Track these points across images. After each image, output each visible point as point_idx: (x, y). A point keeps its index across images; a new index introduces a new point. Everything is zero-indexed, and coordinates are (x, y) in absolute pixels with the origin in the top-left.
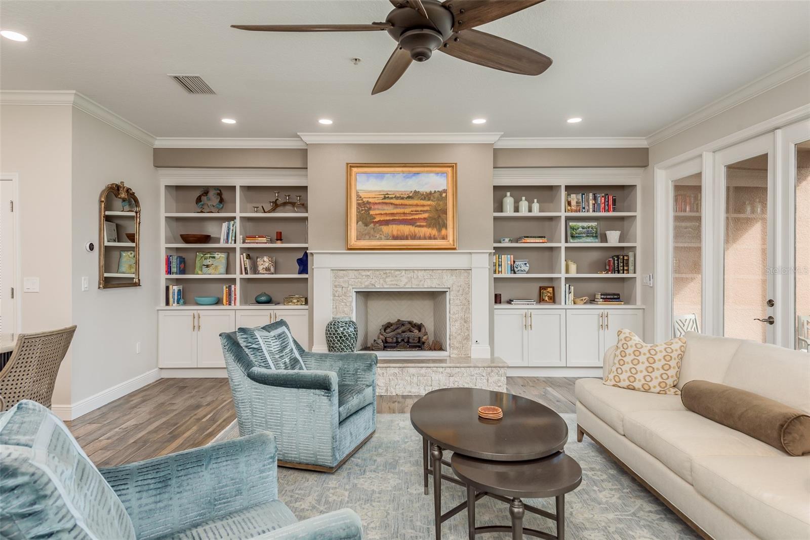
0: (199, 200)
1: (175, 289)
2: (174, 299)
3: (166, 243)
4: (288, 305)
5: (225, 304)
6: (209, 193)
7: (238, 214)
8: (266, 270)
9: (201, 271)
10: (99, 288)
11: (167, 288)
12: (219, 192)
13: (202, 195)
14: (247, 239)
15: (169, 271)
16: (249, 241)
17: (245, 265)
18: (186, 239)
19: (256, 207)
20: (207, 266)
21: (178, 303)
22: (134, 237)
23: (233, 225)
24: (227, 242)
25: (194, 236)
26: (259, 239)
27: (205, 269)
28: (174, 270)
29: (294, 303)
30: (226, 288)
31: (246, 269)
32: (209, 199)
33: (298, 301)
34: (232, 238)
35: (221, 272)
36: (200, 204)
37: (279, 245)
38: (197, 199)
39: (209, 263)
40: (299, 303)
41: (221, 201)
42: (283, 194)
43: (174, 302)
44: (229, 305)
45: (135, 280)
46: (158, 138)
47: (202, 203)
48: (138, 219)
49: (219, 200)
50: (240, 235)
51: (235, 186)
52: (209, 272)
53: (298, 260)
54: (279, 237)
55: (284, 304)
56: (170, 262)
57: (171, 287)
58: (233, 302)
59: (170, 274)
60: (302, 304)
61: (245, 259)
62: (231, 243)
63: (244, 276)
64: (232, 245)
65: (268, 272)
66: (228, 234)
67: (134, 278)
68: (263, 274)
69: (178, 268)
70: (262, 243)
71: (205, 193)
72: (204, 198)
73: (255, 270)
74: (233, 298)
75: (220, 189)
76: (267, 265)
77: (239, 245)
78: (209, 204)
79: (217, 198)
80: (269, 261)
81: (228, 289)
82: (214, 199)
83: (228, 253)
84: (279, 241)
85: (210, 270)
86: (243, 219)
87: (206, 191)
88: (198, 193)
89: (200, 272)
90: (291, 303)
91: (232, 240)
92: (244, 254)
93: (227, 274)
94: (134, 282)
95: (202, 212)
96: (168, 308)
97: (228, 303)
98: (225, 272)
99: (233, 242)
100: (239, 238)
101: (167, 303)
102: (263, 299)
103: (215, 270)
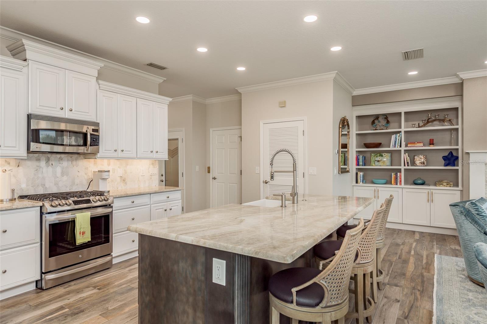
0: (373, 122)
1: (361, 174)
2: (361, 180)
3: (357, 148)
4: (440, 186)
5: (393, 184)
6: (379, 118)
7: (403, 129)
8: (421, 164)
9: (375, 164)
10: (339, 173)
11: (357, 174)
12: (386, 117)
13: (375, 119)
14: (409, 144)
15: (358, 164)
16: (410, 146)
17: (407, 161)
18: (367, 146)
19: (414, 124)
20: (378, 161)
21: (363, 182)
22: (347, 145)
23: (399, 136)
24: (395, 147)
25: (374, 144)
26: (418, 144)
27: (377, 163)
28: (361, 163)
29: (444, 185)
30: (394, 174)
31: (408, 163)
32: (379, 122)
33: (447, 184)
34: (398, 144)
35: (387, 165)
36: (374, 125)
37: (432, 147)
38: (372, 122)
39: (379, 160)
40: (448, 186)
41: (388, 122)
42: (434, 114)
43: (361, 182)
44: (396, 185)
45: (347, 169)
46: (356, 90)
47: (376, 124)
48: (349, 136)
49: (386, 121)
50: (404, 142)
51: (401, 113)
52: (380, 165)
53: (443, 157)
54: (432, 143)
55: (437, 186)
56: (358, 159)
57: (359, 173)
58: (399, 183)
59: (359, 166)
60: (450, 187)
61: (407, 157)
62: (397, 147)
63: (406, 167)
64: (399, 149)
65: (422, 165)
66: (395, 142)
67: (347, 168)
68: (419, 166)
69: (363, 162)
70: (419, 146)
71: (377, 118)
72: (376, 121)
73: (413, 163)
74: (399, 181)
75: (386, 115)
76: (422, 160)
77: (403, 148)
78: (380, 125)
79: (385, 121)
80: (424, 158)
81: (395, 175)
82: (383, 122)
83: (392, 153)
84: (432, 145)
85: (380, 163)
86: (405, 132)
87: (377, 117)
88: (372, 119)
89: (373, 165)
90: (442, 186)
91: (398, 145)
92: (407, 154)
93: (391, 166)
94: (347, 170)
95: (376, 130)
96: (357, 185)
97: (395, 183)
98: (390, 165)
99: (399, 146)
100: (403, 143)
101: (357, 182)
102: (419, 182)
103: (384, 164)
